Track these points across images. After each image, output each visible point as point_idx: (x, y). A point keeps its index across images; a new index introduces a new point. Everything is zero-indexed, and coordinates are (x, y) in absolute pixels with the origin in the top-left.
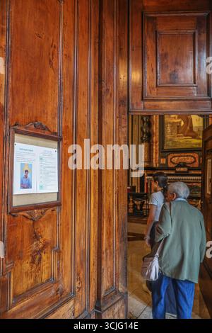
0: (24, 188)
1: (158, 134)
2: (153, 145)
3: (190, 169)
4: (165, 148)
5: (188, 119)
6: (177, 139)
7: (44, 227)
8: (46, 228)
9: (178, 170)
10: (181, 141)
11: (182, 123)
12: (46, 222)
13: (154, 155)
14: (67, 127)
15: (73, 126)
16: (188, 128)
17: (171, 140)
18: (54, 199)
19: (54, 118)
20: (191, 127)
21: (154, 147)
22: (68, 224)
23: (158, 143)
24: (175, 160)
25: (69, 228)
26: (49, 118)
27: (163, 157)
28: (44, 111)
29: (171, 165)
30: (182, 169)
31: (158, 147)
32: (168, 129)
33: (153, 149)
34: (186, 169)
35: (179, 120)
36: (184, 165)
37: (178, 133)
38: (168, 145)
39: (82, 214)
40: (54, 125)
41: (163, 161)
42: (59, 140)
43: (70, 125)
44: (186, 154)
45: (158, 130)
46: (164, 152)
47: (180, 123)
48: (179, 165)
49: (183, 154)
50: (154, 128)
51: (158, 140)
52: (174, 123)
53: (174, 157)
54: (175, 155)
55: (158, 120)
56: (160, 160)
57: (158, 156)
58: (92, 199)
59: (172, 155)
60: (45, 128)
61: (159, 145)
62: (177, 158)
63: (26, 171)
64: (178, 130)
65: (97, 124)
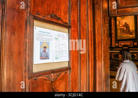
0: (43, 59)
1: (114, 33)
2: (112, 38)
3: (129, 47)
4: (118, 39)
5: (127, 27)
6: (123, 35)
7: (60, 84)
8: (61, 85)
9: (123, 48)
10: (125, 36)
11: (125, 29)
12: (61, 80)
13: (113, 42)
14: (74, 21)
15: (78, 20)
16: (128, 30)
17: (120, 36)
18: (66, 65)
19: (65, 14)
20: (129, 30)
21: (113, 39)
22: (76, 80)
23: (114, 38)
24: (122, 44)
25: (76, 83)
26: (62, 14)
27: (117, 43)
28: (58, 9)
29: (120, 46)
30: (125, 48)
31: (114, 39)
32: (119, 31)
33: (112, 40)
34: (127, 48)
35: (124, 27)
36: (126, 46)
37: (123, 33)
38: (119, 38)
39: (85, 73)
40: (66, 18)
41: (117, 44)
42: (69, 27)
43: (76, 20)
44: (127, 42)
45: (114, 32)
46: (117, 41)
47: (124, 28)
48: (124, 46)
49: (126, 42)
50: (113, 31)
51: (114, 36)
52: (121, 29)
53: (122, 43)
54: (122, 42)
55: (114, 28)
56: (115, 44)
57: (114, 42)
58: (90, 64)
59: (121, 42)
60: (59, 19)
61: (115, 38)
62: (123, 43)
63: (45, 47)
64: (123, 31)
65: (92, 21)
